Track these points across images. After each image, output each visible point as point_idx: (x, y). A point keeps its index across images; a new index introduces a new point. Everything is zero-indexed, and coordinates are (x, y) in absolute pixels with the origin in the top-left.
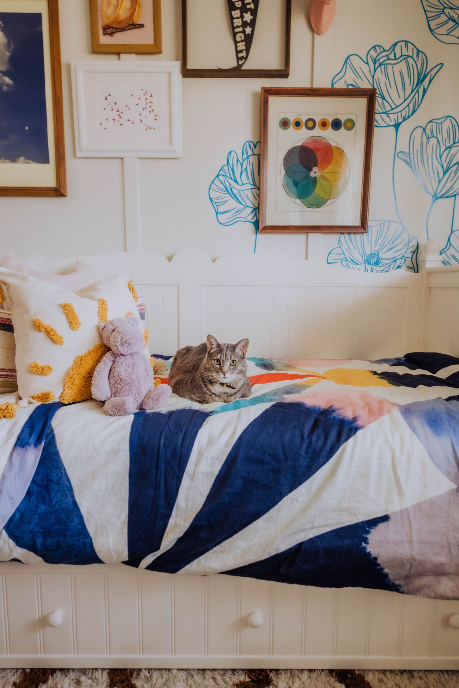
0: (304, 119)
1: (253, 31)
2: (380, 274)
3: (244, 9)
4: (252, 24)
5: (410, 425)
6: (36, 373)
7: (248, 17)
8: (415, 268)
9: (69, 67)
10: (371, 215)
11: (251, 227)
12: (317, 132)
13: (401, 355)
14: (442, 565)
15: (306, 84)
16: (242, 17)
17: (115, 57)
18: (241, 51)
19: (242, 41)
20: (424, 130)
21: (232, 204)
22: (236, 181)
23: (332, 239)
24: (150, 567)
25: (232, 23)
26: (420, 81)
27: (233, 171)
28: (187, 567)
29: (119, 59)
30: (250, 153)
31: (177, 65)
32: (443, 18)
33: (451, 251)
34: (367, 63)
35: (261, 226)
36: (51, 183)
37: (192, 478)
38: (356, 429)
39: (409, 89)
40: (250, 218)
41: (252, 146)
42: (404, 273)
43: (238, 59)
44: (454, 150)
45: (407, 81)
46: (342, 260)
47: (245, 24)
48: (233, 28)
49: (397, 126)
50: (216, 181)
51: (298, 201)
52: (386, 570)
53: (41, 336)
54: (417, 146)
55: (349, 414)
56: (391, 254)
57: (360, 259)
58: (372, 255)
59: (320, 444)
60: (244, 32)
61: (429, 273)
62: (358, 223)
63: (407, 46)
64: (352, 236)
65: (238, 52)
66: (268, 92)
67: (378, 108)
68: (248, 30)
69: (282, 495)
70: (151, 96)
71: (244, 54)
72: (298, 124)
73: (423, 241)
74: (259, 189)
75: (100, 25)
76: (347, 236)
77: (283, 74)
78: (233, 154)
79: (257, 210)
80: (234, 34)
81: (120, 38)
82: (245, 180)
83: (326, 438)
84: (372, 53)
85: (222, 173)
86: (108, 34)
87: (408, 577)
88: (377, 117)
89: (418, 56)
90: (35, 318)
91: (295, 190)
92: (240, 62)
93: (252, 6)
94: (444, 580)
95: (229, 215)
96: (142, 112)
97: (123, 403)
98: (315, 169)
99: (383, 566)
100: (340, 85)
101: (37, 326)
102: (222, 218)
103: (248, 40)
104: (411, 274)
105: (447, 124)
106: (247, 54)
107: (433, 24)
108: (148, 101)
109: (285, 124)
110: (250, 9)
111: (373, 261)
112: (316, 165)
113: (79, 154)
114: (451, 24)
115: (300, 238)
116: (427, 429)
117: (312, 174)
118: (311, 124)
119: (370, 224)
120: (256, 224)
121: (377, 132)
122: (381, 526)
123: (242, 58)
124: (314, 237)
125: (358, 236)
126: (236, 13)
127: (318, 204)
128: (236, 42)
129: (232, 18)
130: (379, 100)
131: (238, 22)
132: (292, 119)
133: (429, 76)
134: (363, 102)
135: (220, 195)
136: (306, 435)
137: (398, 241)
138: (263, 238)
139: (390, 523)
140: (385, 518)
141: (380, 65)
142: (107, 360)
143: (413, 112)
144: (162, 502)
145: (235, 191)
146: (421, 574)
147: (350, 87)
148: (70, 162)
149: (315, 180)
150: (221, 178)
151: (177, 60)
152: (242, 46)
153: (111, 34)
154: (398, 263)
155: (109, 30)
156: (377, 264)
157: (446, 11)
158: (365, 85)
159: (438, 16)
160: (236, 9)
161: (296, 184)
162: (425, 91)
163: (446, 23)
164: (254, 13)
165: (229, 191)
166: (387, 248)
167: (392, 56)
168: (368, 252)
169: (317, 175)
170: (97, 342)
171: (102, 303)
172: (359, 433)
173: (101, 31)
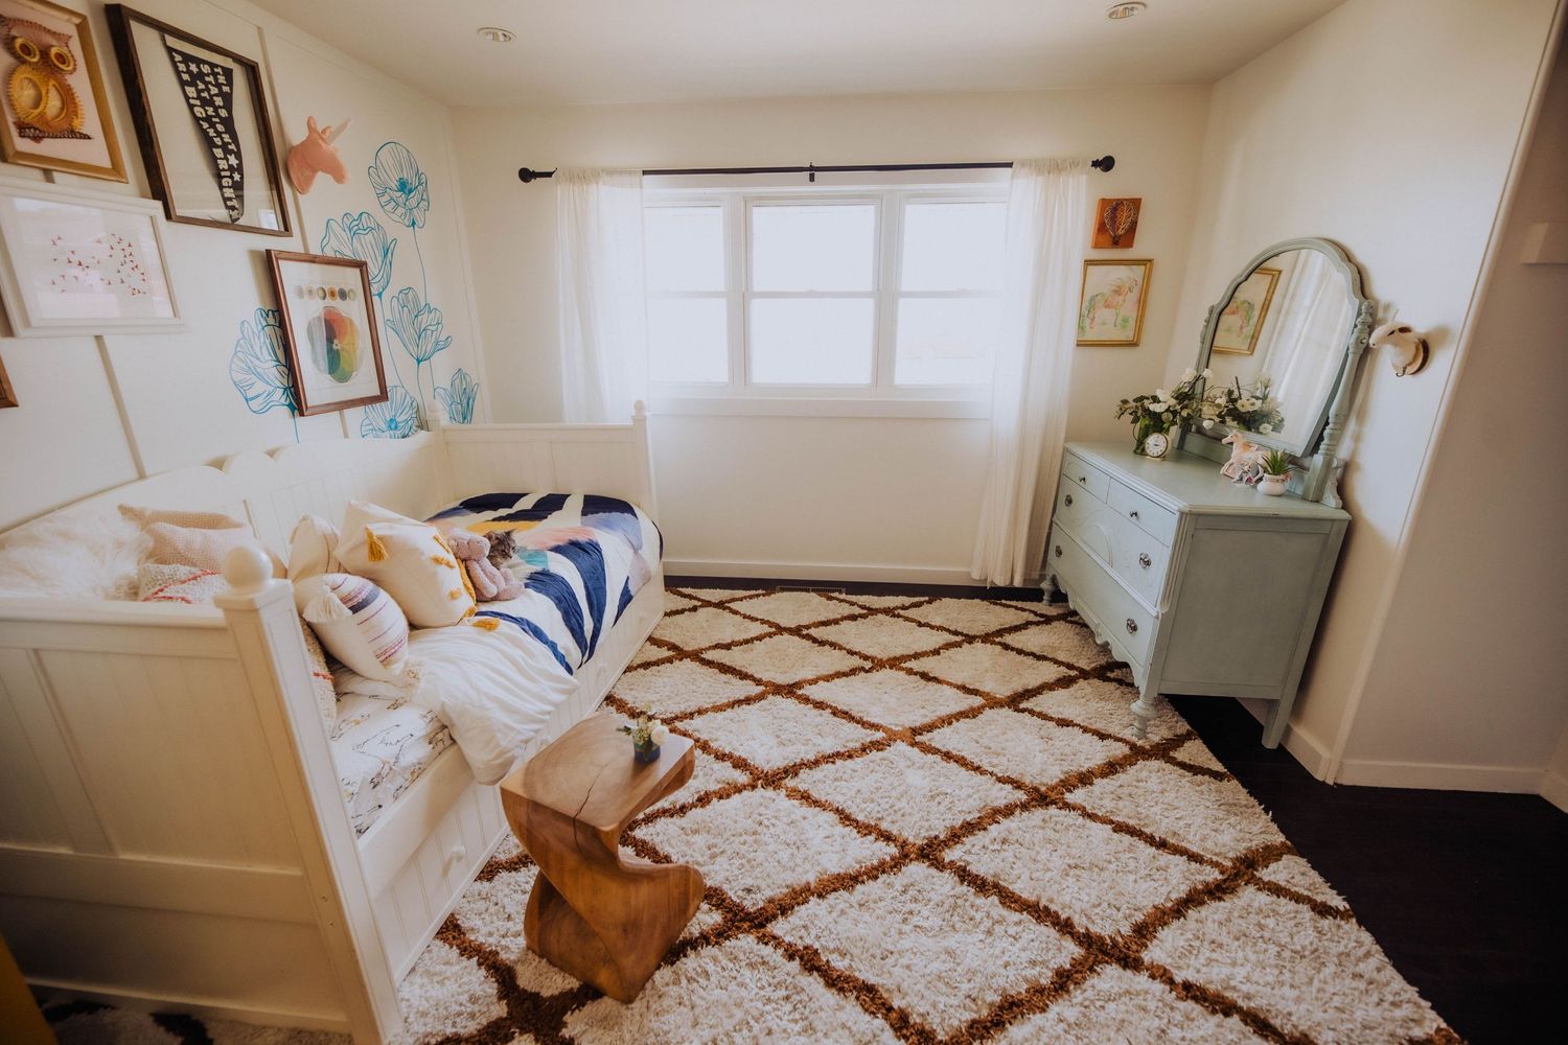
0: (315, 288)
1: (242, 178)
3: (225, 150)
4: (239, 170)
5: (604, 532)
7: (233, 160)
10: (387, 384)
11: (288, 411)
12: (329, 302)
15: (302, 249)
16: (225, 158)
17: (45, 174)
18: (230, 199)
19: (229, 187)
20: (398, 299)
21: (259, 387)
22: (258, 359)
23: (361, 411)
24: (588, 657)
25: (217, 165)
26: (386, 255)
27: (252, 347)
29: (50, 179)
30: (264, 323)
31: (160, 206)
32: (387, 196)
34: (344, 230)
35: (305, 409)
38: (598, 544)
39: (381, 262)
40: (283, 400)
41: (264, 315)
43: (229, 209)
44: (420, 317)
45: (377, 252)
46: (371, 430)
47: (231, 168)
48: (217, 170)
49: (380, 295)
50: (235, 360)
51: (331, 378)
54: (398, 316)
55: (585, 540)
56: (403, 417)
57: (384, 427)
58: (391, 421)
59: (596, 556)
60: (231, 177)
61: (444, 431)
62: (379, 393)
63: (369, 218)
64: (378, 405)
65: (226, 199)
66: (279, 256)
68: (236, 177)
70: (130, 245)
71: (235, 204)
72: (311, 293)
75: (10, 120)
76: (372, 406)
77: (286, 233)
78: (245, 324)
80: (219, 178)
81: (50, 147)
82: (268, 357)
83: (595, 553)
84: (345, 221)
85: (239, 349)
86: (29, 137)
89: (378, 229)
91: (323, 363)
92: (235, 214)
93: (233, 147)
95: (261, 399)
96: (121, 268)
98: (338, 342)
100: (330, 253)
102: (254, 404)
103: (238, 188)
105: (410, 294)
106: (239, 204)
107: (382, 201)
108: (127, 253)
109: (300, 292)
110: (232, 151)
111: (393, 427)
112: (337, 337)
113: (23, 333)
114: (394, 203)
116: (611, 531)
118: (322, 293)
119: (387, 391)
120: (293, 407)
123: (234, 209)
124: (347, 413)
125: (383, 404)
126: (219, 153)
127: (346, 377)
128: (221, 187)
129: (214, 159)
131: (223, 164)
132: (305, 287)
133: (390, 249)
134: (358, 272)
135: (244, 376)
137: (405, 404)
138: (308, 419)
141: (355, 234)
142: (475, 565)
143: (387, 283)
145: (259, 370)
147: (338, 256)
149: (340, 353)
150: (240, 354)
152: (229, 193)
153: (34, 139)
154: (409, 423)
155: (31, 130)
156: (396, 429)
157: (388, 190)
158: (355, 256)
159: (383, 194)
160: (215, 146)
162: (390, 264)
163: (390, 201)
164: (238, 156)
165: (252, 371)
166: (400, 412)
167: (361, 226)
168: (388, 419)
169: (339, 347)
172: (602, 545)
173: (14, 132)
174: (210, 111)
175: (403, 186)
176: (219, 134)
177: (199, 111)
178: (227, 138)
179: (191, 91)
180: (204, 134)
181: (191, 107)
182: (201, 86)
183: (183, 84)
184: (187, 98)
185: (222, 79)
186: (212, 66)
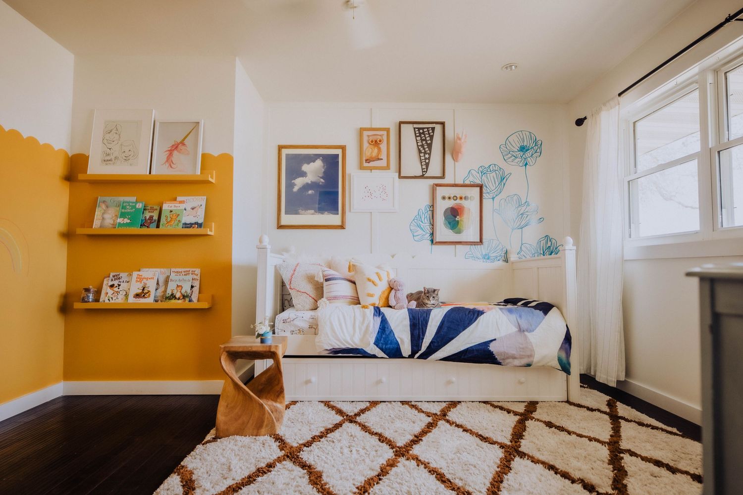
0: (452, 196)
1: (429, 161)
2: (490, 263)
3: (425, 153)
4: (429, 159)
5: (501, 311)
6: (370, 296)
7: (427, 156)
8: (506, 261)
9: (350, 175)
10: (484, 237)
11: (430, 242)
12: (458, 201)
13: (502, 300)
14: (514, 354)
15: (452, 182)
16: (424, 156)
17: (369, 171)
18: (424, 169)
19: (424, 165)
20: (506, 200)
21: (420, 232)
22: (422, 222)
23: (468, 247)
24: (418, 358)
25: (420, 158)
26: (502, 179)
27: (421, 218)
28: (431, 357)
29: (371, 172)
30: (428, 210)
31: (397, 174)
32: (510, 155)
33: (522, 253)
34: (478, 173)
35: (434, 242)
36: (339, 223)
37: (431, 326)
38: (484, 313)
39: (497, 184)
40: (429, 238)
41: (429, 207)
42: (501, 263)
43: (423, 172)
45: (496, 180)
46: (472, 257)
47: (426, 159)
48: (421, 160)
49: (493, 198)
50: (413, 222)
51: (451, 231)
52: (496, 357)
53: (371, 283)
54: (503, 207)
55: (481, 309)
56: (495, 254)
57: (480, 257)
58: (486, 255)
59: (472, 317)
60: (425, 162)
61: (513, 263)
62: (479, 241)
63: (495, 166)
64: (476, 246)
65: (422, 169)
66: (437, 185)
67: (484, 191)
68: (427, 161)
69: (460, 332)
70: (385, 187)
71: (425, 170)
72: (449, 198)
73: (509, 248)
74: (433, 225)
75: (364, 159)
76: (473, 246)
77: (443, 177)
78: (421, 210)
79: (432, 234)
80: (421, 162)
81: (372, 164)
82: (426, 222)
83: (474, 315)
84: (481, 169)
85: (415, 218)
87: (503, 359)
88: (484, 194)
89: (500, 170)
90: (368, 277)
91: (449, 225)
92: (424, 173)
93: (429, 152)
94: (516, 360)
95: (419, 237)
96: (381, 193)
97: (403, 305)
98: (458, 217)
99: (495, 355)
100: (467, 182)
101: (369, 280)
102: (416, 238)
103: (427, 165)
104: (505, 263)
105: (515, 198)
106: (427, 170)
107: (505, 158)
108: (384, 189)
109: (444, 198)
110: (428, 153)
111: (486, 258)
112: (458, 215)
113: (352, 211)
114: (514, 158)
115: (452, 247)
116: (508, 313)
117: (457, 219)
118: (455, 198)
119: (484, 241)
120: (432, 241)
121: (484, 201)
122: (494, 342)
123: (425, 171)
124: (458, 246)
125: (479, 246)
126: (422, 155)
127: (459, 232)
128: (422, 165)
129: (420, 156)
130: (484, 188)
131: (423, 158)
132: (447, 196)
133: (505, 178)
134: (478, 189)
135: (415, 228)
136: (467, 314)
137: (498, 248)
138: (435, 247)
139: (497, 341)
140: (495, 340)
141: (484, 174)
142: (393, 292)
143: (500, 193)
144: (421, 334)
145: (421, 226)
146: (508, 358)
147: (472, 183)
148: (347, 213)
149: (458, 221)
150: (415, 220)
151: (396, 172)
152: (424, 167)
153: (369, 162)
154: (498, 258)
155: (368, 161)
156: (488, 259)
157: (511, 153)
158: (479, 182)
159: (507, 155)
160: (422, 153)
161: (450, 223)
162: (504, 184)
163: (511, 157)
164: (430, 154)
165: (419, 226)
166: (493, 251)
167: (489, 170)
168: (484, 253)
169: (459, 219)
170: (388, 286)
171: (388, 272)
172: (485, 314)
173: (364, 161)
174: (424, 142)
175: (523, 149)
176: (424, 149)
177: (420, 144)
178: (427, 149)
179: (419, 138)
180: (419, 149)
181: (417, 143)
182: (423, 136)
183: (416, 137)
184: (417, 140)
185: (431, 131)
186: (428, 128)
